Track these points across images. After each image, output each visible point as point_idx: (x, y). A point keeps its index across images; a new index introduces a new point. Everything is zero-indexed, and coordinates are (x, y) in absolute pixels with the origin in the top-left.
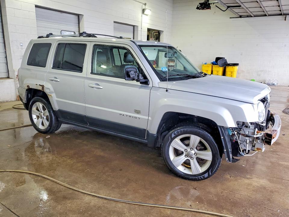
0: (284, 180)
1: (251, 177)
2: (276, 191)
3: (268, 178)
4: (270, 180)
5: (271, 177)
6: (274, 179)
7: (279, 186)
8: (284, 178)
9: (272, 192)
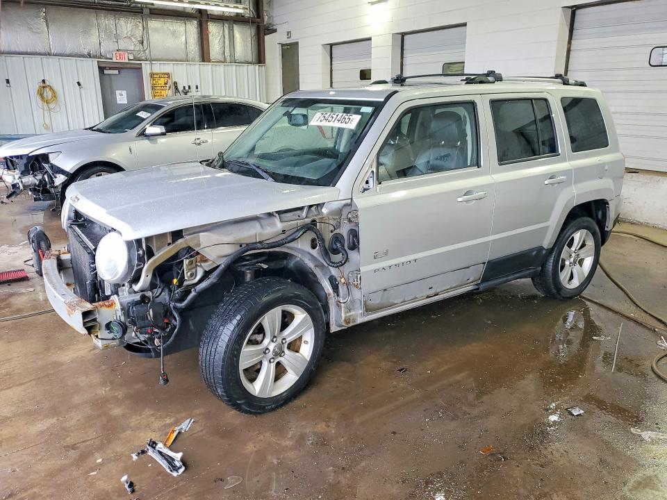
0: (34, 380)
1: (92, 352)
2: (42, 353)
3: (64, 367)
4: (60, 364)
5: (59, 371)
6: (52, 372)
7: (40, 363)
8: (33, 382)
9: (48, 349)
